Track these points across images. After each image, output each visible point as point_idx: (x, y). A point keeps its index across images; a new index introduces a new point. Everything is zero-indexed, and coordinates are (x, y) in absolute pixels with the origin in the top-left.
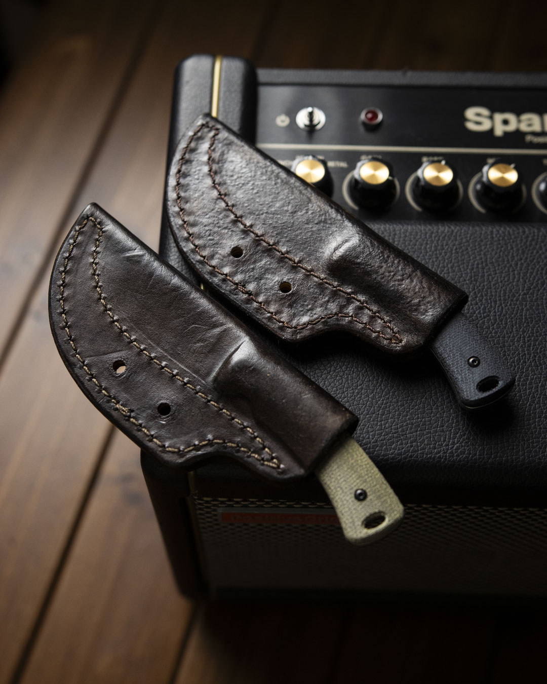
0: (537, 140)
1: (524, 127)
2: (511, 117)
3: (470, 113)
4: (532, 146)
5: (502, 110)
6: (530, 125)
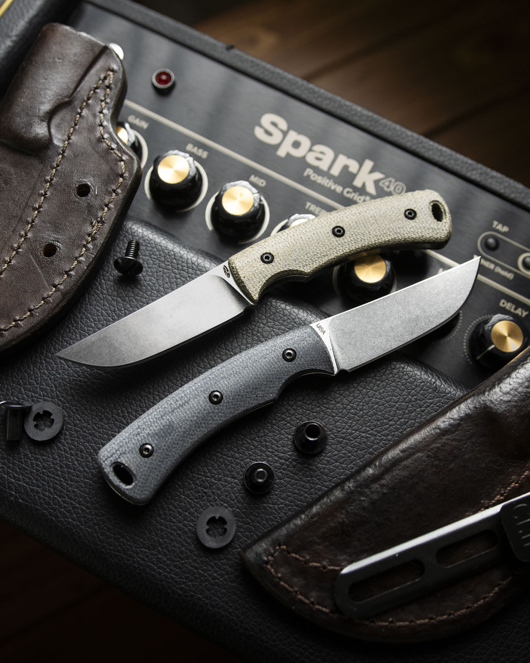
0: (315, 177)
1: (311, 159)
2: (305, 142)
3: (267, 119)
4: (306, 182)
5: (300, 132)
6: (318, 159)
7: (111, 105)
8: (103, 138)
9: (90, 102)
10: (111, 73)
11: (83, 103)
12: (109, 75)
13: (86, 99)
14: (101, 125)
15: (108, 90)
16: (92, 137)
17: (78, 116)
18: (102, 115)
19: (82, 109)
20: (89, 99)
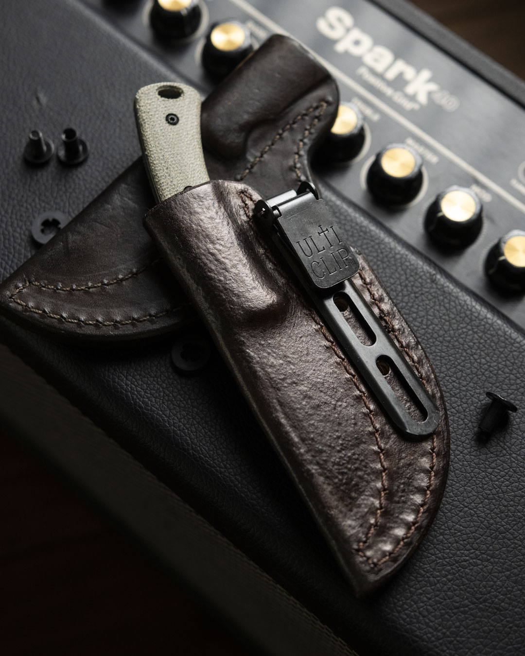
2: (367, 42)
3: (334, 13)
6: (376, 61)
7: (314, 136)
8: (295, 167)
9: (295, 126)
10: (325, 105)
11: (286, 126)
12: (322, 106)
13: (291, 122)
14: (297, 153)
15: (316, 120)
16: (285, 163)
17: (278, 137)
18: (301, 144)
19: (284, 131)
20: (294, 123)
